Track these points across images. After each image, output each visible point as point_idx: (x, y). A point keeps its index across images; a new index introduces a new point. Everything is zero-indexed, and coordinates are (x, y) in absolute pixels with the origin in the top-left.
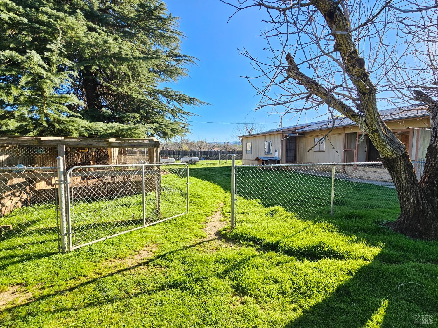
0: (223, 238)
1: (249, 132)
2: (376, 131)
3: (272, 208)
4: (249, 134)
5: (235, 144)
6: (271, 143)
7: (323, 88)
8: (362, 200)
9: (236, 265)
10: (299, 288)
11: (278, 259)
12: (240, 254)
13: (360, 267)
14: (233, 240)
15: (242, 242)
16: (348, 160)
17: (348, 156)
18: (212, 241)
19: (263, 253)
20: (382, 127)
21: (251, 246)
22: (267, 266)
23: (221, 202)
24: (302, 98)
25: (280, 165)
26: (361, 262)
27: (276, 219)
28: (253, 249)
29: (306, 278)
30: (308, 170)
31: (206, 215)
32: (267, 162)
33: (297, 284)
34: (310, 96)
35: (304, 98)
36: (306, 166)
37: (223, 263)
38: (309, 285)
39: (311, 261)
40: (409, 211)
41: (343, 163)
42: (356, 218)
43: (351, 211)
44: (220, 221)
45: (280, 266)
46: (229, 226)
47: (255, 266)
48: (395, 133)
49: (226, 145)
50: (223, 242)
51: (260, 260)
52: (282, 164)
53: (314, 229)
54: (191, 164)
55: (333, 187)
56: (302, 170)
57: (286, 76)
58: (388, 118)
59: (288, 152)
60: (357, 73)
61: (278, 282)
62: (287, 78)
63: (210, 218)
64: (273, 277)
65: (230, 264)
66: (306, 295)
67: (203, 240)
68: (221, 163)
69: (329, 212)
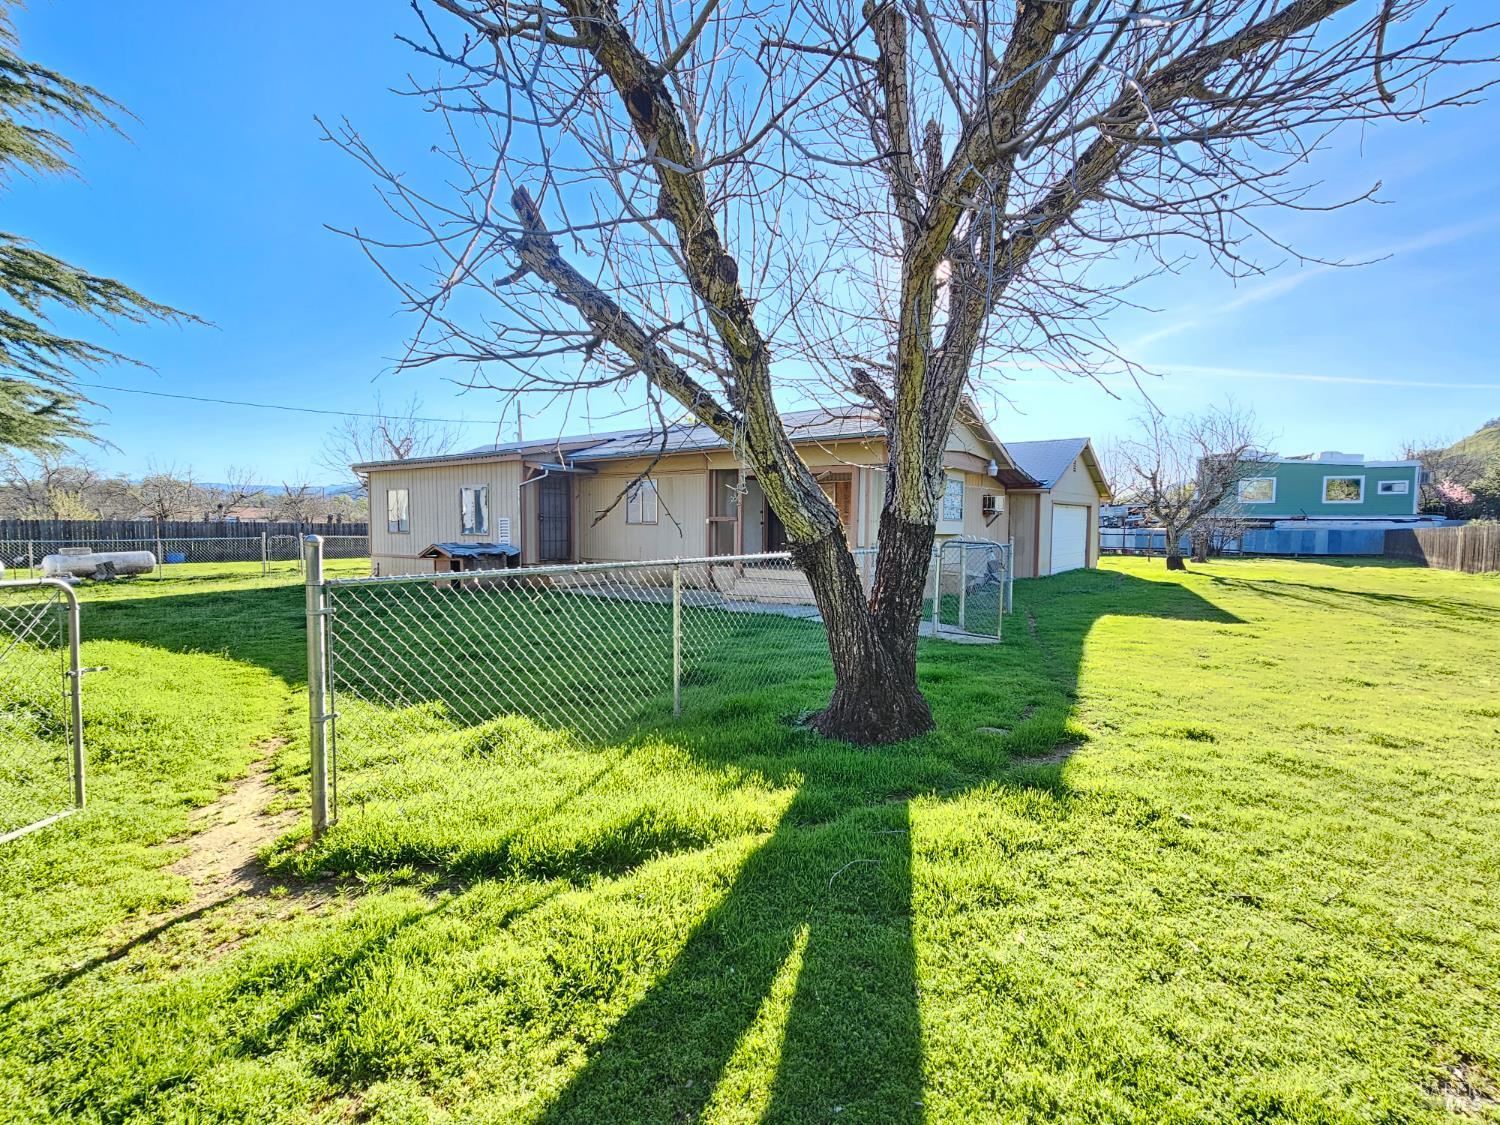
0: (277, 882)
1: (397, 451)
2: (774, 467)
3: (488, 727)
4: (396, 458)
5: (341, 497)
6: (483, 494)
7: (633, 324)
8: (753, 661)
9: (339, 974)
10: (576, 978)
11: (507, 903)
12: (355, 925)
13: (746, 856)
14: (324, 879)
15: (362, 877)
16: (720, 551)
17: (720, 538)
18: (220, 910)
19: (450, 897)
20: (786, 458)
21: (403, 882)
22: (464, 942)
23: (269, 736)
24: (572, 348)
25: (519, 570)
26: (749, 843)
27: (502, 763)
28: (412, 892)
29: (600, 937)
30: (613, 583)
31: (188, 801)
32: (470, 562)
33: (569, 969)
34: (596, 343)
35: (578, 348)
36: (605, 571)
37: (271, 987)
38: (607, 957)
39: (615, 879)
40: (851, 678)
41: (707, 559)
42: (738, 715)
43: (726, 698)
44: (264, 813)
45: (514, 925)
46: (305, 824)
47: (421, 956)
48: (815, 475)
49: (294, 499)
50: (276, 898)
51: (438, 926)
52: (524, 565)
53: (625, 773)
54: (109, 580)
55: (677, 634)
56: (594, 586)
57: (518, 263)
58: (803, 434)
59: (546, 526)
60: (721, 296)
61: (504, 984)
62: (521, 271)
63: (211, 810)
64: (489, 972)
65: (307, 979)
66: (599, 993)
67: (172, 915)
68: (274, 572)
69: (670, 710)
